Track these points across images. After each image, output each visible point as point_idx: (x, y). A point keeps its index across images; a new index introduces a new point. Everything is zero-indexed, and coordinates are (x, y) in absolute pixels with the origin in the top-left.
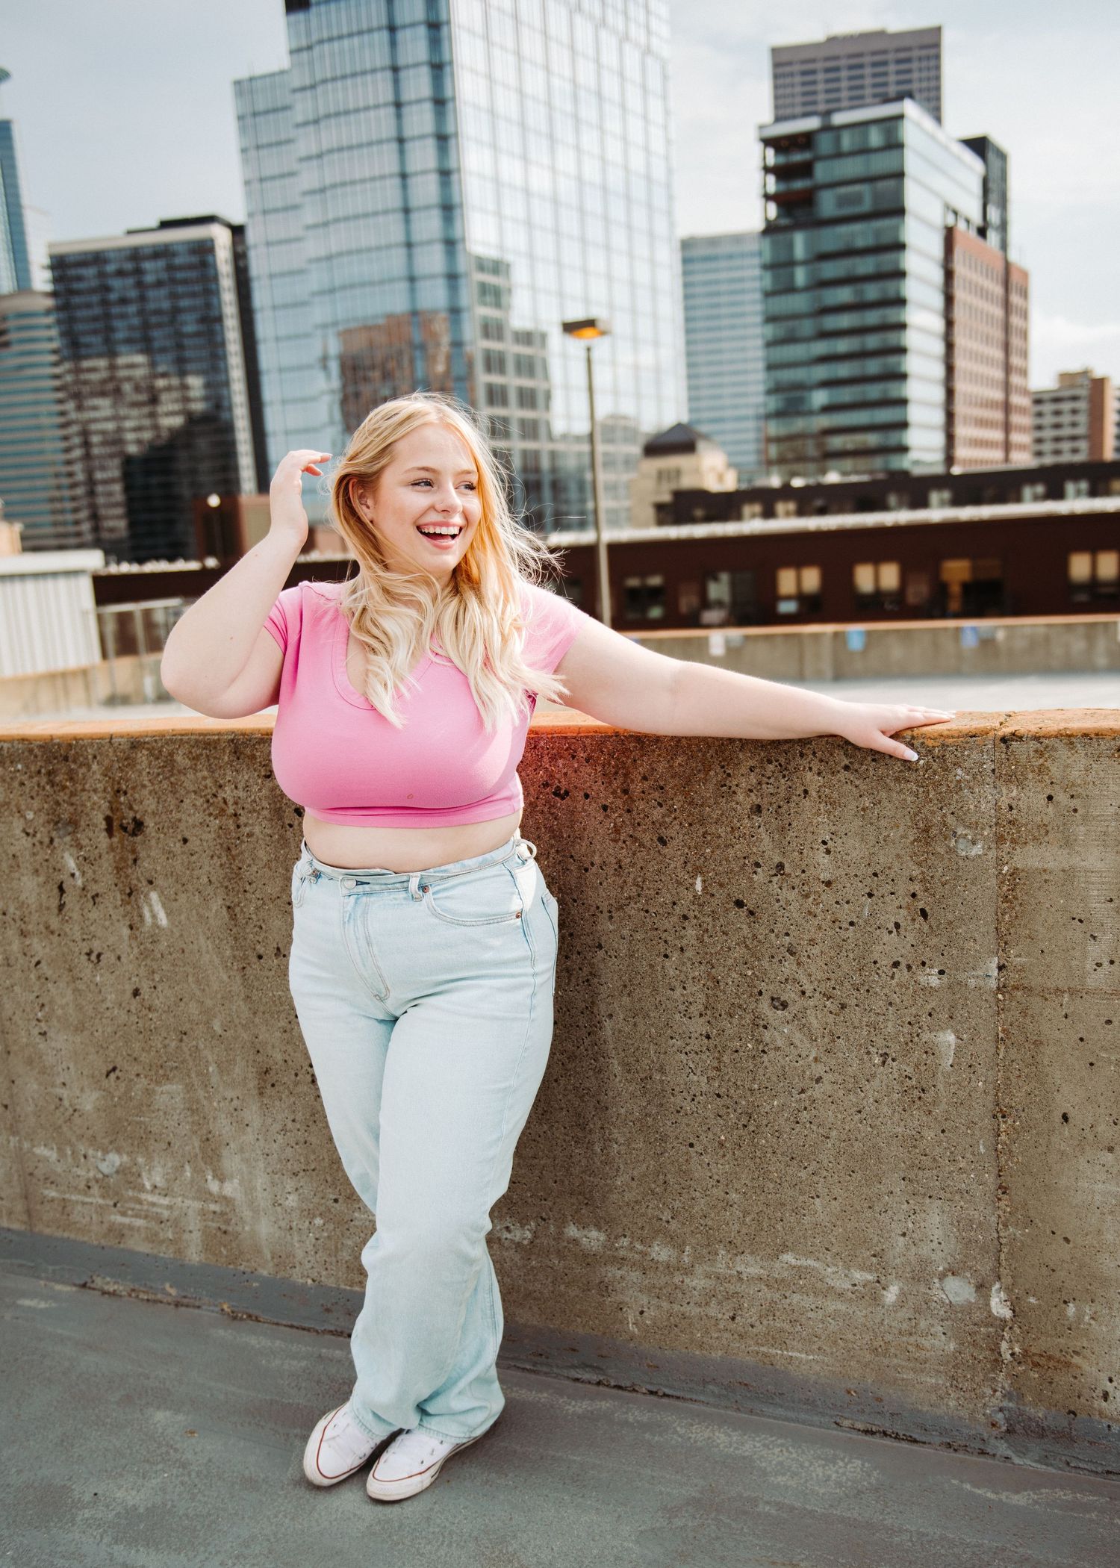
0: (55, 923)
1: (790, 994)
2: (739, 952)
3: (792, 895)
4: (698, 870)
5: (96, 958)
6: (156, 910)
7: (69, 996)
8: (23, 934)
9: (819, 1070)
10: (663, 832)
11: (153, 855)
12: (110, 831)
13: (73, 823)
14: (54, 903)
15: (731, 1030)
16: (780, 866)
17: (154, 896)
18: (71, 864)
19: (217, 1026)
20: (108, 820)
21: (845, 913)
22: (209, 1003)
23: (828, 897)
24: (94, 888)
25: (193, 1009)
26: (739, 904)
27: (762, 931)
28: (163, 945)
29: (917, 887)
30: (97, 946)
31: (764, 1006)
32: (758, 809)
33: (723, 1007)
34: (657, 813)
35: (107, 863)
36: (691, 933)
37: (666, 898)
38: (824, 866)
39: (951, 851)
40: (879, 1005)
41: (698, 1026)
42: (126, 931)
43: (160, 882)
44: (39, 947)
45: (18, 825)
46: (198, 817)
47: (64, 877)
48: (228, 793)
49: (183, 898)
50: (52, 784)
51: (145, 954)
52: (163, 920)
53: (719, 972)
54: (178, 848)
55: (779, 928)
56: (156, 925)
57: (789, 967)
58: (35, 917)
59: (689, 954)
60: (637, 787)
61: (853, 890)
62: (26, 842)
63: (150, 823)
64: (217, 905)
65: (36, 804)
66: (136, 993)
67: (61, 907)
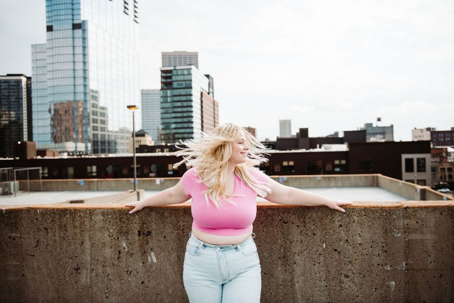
0: (116, 262)
1: (349, 274)
2: (335, 263)
3: (350, 248)
4: (324, 242)
5: (129, 273)
6: (153, 258)
7: (118, 285)
8: (104, 266)
9: (358, 293)
10: (315, 232)
11: (153, 242)
12: (139, 235)
13: (127, 233)
14: (117, 257)
15: (333, 284)
16: (347, 240)
17: (152, 254)
18: (124, 245)
19: (170, 292)
20: (139, 232)
21: (365, 252)
22: (168, 285)
23: (360, 248)
24: (132, 252)
25: (162, 287)
26: (336, 250)
27: (342, 257)
28: (154, 268)
29: (384, 245)
30: (130, 269)
31: (343, 277)
32: (341, 226)
33: (331, 278)
34: (313, 227)
35: (137, 244)
36: (322, 258)
37: (315, 249)
38: (359, 240)
39: (392, 235)
40: (374, 275)
41: (323, 284)
42: (141, 264)
43: (155, 249)
44: (109, 270)
45: (107, 234)
46: (170, 230)
47: (121, 249)
48: (181, 223)
49: (162, 254)
50: (121, 221)
51: (147, 271)
52: (155, 260)
53: (330, 269)
54: (162, 239)
55: (347, 256)
56: (152, 262)
57: (349, 266)
58: (109, 261)
59: (321, 264)
60: (307, 221)
61: (367, 246)
62: (109, 239)
63: (154, 232)
64: (174, 255)
65: (114, 227)
66: (143, 283)
67: (119, 258)
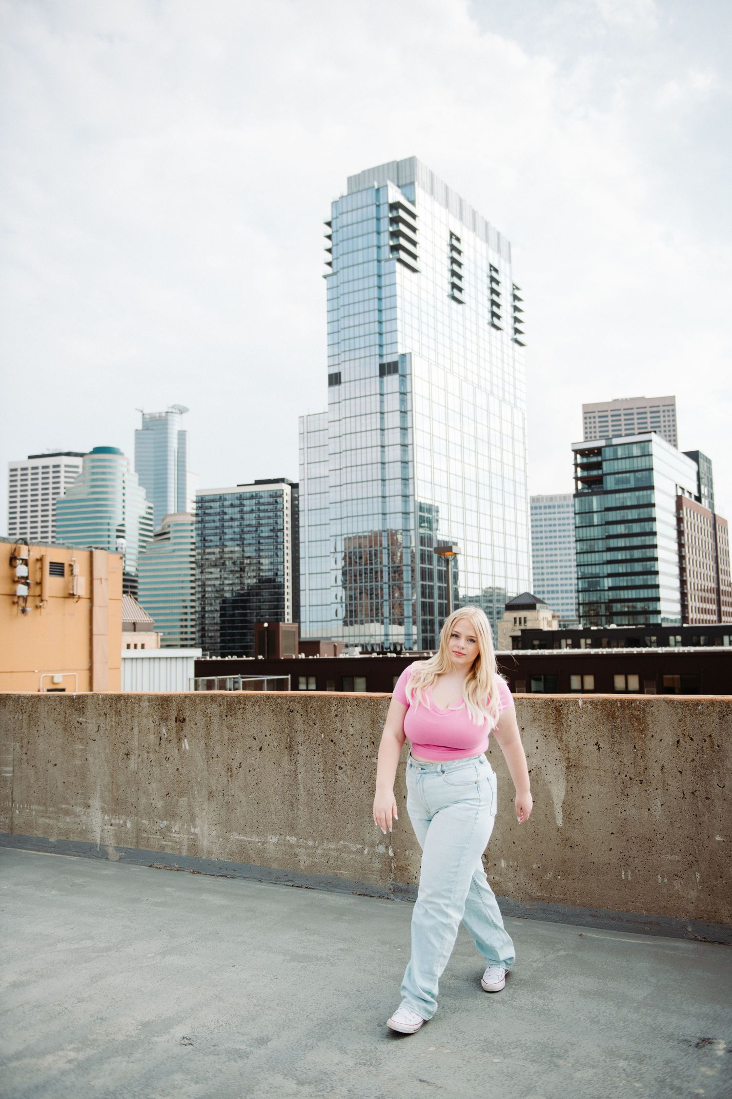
0: (157, 749)
1: (343, 765)
2: (331, 754)
3: (344, 738)
4: (323, 732)
5: (167, 759)
6: (186, 745)
7: (159, 771)
8: (148, 752)
9: (349, 786)
10: (315, 722)
11: (187, 727)
12: (176, 721)
13: (166, 719)
14: (158, 743)
15: (329, 776)
16: (341, 731)
17: (186, 740)
18: (164, 731)
19: (199, 780)
20: (176, 718)
21: (356, 743)
22: (197, 772)
23: (352, 739)
24: (170, 738)
25: (193, 774)
26: (332, 741)
27: (337, 748)
28: (186, 755)
29: (371, 736)
30: (168, 756)
31: (337, 769)
32: (336, 716)
33: (327, 769)
34: (314, 717)
35: (174, 731)
36: (320, 749)
37: (315, 739)
38: (351, 731)
39: (379, 726)
40: (363, 768)
41: (322, 775)
42: (177, 751)
43: (188, 736)
44: (152, 756)
45: (151, 719)
46: (200, 717)
47: (162, 735)
48: (209, 711)
49: (194, 741)
50: (162, 708)
51: (181, 758)
52: (187, 747)
53: (327, 760)
54: (194, 726)
55: (341, 747)
56: (185, 749)
57: (343, 758)
58: (152, 747)
59: (320, 754)
60: (309, 710)
61: (358, 737)
62: (153, 725)
63: (187, 719)
64: (203, 743)
65: (157, 714)
66: (178, 770)
67: (160, 744)
